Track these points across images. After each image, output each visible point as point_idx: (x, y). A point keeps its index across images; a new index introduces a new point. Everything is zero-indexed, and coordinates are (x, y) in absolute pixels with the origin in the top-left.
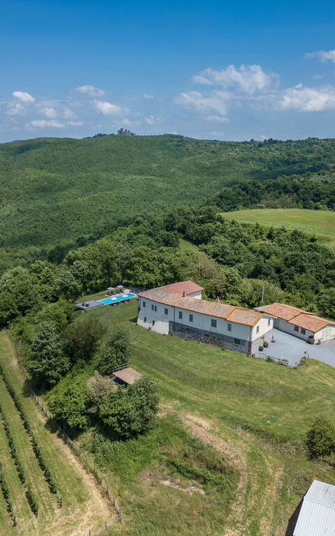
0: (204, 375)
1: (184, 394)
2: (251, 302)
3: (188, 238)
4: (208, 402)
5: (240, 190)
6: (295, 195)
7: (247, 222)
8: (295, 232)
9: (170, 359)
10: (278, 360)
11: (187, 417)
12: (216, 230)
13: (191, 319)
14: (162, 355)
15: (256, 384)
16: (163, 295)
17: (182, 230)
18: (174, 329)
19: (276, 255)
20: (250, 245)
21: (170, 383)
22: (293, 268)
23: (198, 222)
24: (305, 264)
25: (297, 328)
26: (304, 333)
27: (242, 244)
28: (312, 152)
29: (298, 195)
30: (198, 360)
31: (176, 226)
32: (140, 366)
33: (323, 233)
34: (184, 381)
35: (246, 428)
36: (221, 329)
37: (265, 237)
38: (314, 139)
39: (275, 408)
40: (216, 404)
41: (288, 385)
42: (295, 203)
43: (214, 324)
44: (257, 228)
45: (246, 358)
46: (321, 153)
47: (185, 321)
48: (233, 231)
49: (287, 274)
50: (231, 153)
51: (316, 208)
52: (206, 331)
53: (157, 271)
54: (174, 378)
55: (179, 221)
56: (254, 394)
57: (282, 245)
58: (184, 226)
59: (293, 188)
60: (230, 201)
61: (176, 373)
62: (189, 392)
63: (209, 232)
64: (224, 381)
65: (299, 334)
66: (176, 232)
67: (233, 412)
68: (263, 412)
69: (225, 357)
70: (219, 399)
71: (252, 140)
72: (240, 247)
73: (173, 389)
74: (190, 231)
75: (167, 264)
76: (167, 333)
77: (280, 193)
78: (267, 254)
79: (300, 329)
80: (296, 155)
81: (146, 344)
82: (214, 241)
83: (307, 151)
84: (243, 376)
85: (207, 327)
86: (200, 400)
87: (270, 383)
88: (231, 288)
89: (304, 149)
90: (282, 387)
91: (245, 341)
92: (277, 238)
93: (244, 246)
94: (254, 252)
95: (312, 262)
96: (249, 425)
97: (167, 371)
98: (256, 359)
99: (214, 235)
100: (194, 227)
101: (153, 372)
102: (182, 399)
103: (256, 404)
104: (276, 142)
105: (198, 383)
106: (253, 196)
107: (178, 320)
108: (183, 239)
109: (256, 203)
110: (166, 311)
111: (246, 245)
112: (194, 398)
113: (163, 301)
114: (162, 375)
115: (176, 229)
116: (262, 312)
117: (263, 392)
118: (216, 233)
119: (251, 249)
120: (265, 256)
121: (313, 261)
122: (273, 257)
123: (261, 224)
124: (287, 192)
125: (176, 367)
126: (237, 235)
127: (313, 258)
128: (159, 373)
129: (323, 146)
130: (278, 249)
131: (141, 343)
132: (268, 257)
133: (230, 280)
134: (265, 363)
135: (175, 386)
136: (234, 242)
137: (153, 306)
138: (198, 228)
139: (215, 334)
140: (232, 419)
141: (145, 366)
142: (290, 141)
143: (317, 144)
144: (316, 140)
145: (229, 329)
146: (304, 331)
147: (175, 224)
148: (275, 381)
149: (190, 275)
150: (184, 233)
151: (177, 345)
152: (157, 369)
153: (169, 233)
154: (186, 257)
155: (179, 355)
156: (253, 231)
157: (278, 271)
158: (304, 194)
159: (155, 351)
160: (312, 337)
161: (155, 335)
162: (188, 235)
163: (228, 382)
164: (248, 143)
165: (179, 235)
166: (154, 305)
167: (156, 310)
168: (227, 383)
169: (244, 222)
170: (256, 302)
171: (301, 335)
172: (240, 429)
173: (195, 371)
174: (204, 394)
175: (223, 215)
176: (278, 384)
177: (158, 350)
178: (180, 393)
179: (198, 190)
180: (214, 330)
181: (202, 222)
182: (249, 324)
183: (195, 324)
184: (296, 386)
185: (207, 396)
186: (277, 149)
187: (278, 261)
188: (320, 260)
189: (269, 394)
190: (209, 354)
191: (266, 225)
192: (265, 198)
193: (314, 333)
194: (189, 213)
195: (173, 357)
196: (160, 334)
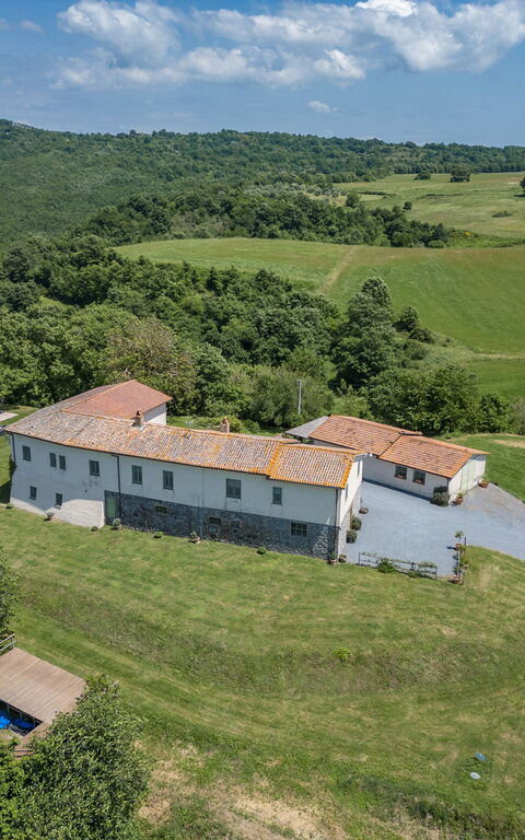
0: (244, 645)
1: (205, 719)
2: (264, 416)
3: (54, 294)
4: (280, 734)
5: (132, 210)
6: (226, 216)
7: (166, 261)
8: (262, 274)
9: (134, 605)
10: (409, 567)
11: (238, 805)
12: (111, 277)
13: (168, 481)
14: (107, 595)
15: (390, 650)
16: (80, 426)
17: (43, 280)
18: (120, 512)
19: (238, 316)
20: (187, 299)
21: (151, 686)
22: (274, 339)
23: (72, 264)
24: (296, 330)
25: (401, 471)
26: (423, 481)
27: (169, 300)
28: (231, 153)
29: (232, 217)
30: (211, 598)
31: (30, 273)
32: (45, 636)
33: (300, 275)
34: (188, 670)
35: (420, 812)
36: (255, 502)
37: (202, 287)
38: (231, 132)
39: (465, 718)
40: (306, 737)
41: (466, 638)
42: (228, 231)
43: (234, 490)
44: (186, 270)
45: (327, 569)
46: (245, 155)
47: (152, 489)
48: (147, 277)
49: (265, 350)
50: (99, 153)
51: (272, 236)
52: (211, 510)
53: (32, 363)
54: (157, 666)
55: (34, 263)
56: (393, 681)
57: (243, 299)
58: (47, 272)
59: (222, 206)
60: (116, 230)
61: (160, 647)
62: (216, 709)
63: (97, 280)
64: (305, 657)
65: (409, 483)
66: (32, 283)
67: (364, 758)
68: (444, 741)
69: (275, 575)
70: (307, 717)
71: (133, 132)
72: (166, 305)
73: (166, 707)
74: (59, 281)
75: (52, 343)
76: (101, 524)
77: (201, 214)
78: (221, 316)
79: (410, 475)
80: (207, 157)
81: (50, 567)
82: (113, 296)
83: (224, 151)
84: (346, 631)
85: (216, 499)
86: (257, 730)
87: (421, 638)
88: (210, 387)
89: (218, 149)
90: (455, 647)
91: (318, 527)
92: (231, 286)
93: (174, 304)
94: (195, 313)
95: (306, 326)
96: (431, 800)
97: (132, 644)
98: (351, 567)
99: (110, 286)
100: (65, 273)
101: (90, 654)
102: (202, 738)
103: (411, 713)
104: (171, 135)
105: (233, 672)
106: (157, 219)
107: (129, 488)
108: (46, 296)
109: (163, 231)
110: (95, 468)
111: (176, 300)
112: (235, 729)
113: (84, 440)
114: (122, 660)
115: (30, 278)
116: (311, 441)
117: (414, 669)
118: (114, 283)
119: (187, 308)
120: (216, 319)
121: (308, 323)
122: (234, 321)
123: (193, 265)
124: (212, 212)
125: (157, 628)
126: (157, 283)
127: (307, 319)
128: (108, 654)
129: (246, 144)
130: (240, 306)
131: (34, 563)
132: (225, 321)
133: (207, 371)
134: (379, 577)
135: (168, 692)
136: (153, 297)
137: (53, 456)
138: (75, 274)
139: (237, 514)
140: (372, 786)
141: (60, 635)
142: (195, 134)
143: (237, 140)
144: (235, 135)
145: (277, 499)
146: (420, 477)
147: (27, 268)
148: (432, 630)
149: (121, 367)
150: (47, 285)
151: (138, 558)
152: (98, 639)
153: (18, 285)
154: (98, 324)
155: (156, 590)
156: (180, 276)
157: (247, 344)
158: (242, 213)
159: (83, 586)
160: (444, 490)
161: (69, 534)
162: (56, 288)
163: (317, 655)
164: (127, 136)
165: (38, 290)
166: (58, 452)
167: (63, 466)
168: (313, 659)
169: (160, 261)
170: (276, 414)
171: (416, 487)
172: (405, 818)
173: (215, 635)
174: (258, 707)
175: (119, 250)
176: (442, 637)
177: (90, 580)
178: (188, 716)
179: (52, 214)
180: (233, 505)
181: (80, 263)
182: (330, 483)
183: (182, 495)
184: (483, 636)
185: (270, 710)
186: (176, 147)
187: (243, 327)
188: (319, 322)
189: (431, 674)
190: (233, 572)
191: (201, 265)
192: (178, 223)
193: (449, 479)
194: (50, 249)
195: (141, 598)
196: (81, 530)
